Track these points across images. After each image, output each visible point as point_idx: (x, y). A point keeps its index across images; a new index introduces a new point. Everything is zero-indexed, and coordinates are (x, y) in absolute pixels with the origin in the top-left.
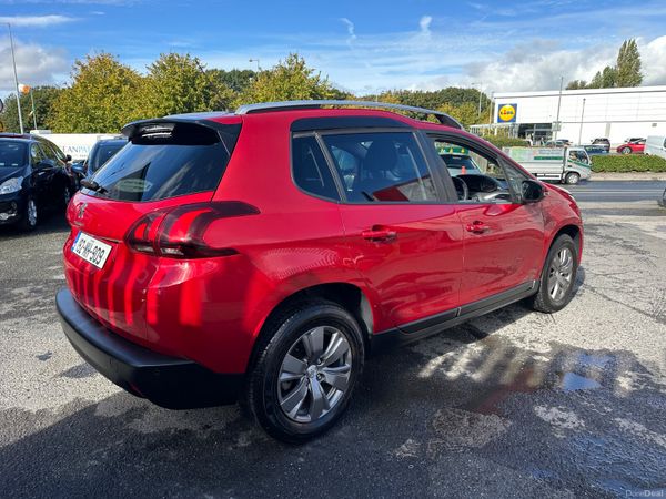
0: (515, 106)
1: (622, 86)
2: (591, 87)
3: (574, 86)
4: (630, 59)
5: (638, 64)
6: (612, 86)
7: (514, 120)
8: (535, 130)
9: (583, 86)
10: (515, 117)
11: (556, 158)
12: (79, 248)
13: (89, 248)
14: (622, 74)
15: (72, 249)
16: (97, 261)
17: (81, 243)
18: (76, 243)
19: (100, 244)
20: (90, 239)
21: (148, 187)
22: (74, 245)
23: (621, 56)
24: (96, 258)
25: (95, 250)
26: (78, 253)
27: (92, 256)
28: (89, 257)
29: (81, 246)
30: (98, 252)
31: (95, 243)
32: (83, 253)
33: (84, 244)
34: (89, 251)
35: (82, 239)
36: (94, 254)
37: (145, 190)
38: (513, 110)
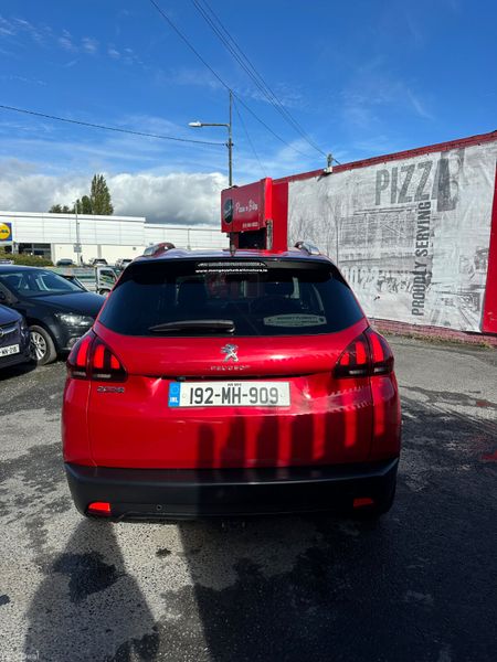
0: (9, 225)
1: (99, 214)
2: (73, 212)
3: (57, 210)
4: (100, 188)
5: (108, 197)
6: (91, 213)
7: (10, 238)
8: (34, 249)
9: (66, 211)
10: (11, 235)
11: (89, 277)
12: (199, 399)
13: (236, 392)
14: (97, 203)
15: (170, 405)
16: (272, 402)
17: (198, 393)
18: (178, 396)
19: (259, 385)
20: (225, 384)
21: (322, 320)
22: (173, 400)
23: (93, 188)
24: (264, 399)
25: (254, 392)
26: (203, 404)
27: (254, 399)
28: (245, 402)
29: (201, 396)
30: (264, 392)
31: (246, 386)
32: (226, 401)
33: (209, 392)
34: (239, 395)
35: (197, 389)
36: (256, 395)
37: (320, 323)
38: (7, 228)
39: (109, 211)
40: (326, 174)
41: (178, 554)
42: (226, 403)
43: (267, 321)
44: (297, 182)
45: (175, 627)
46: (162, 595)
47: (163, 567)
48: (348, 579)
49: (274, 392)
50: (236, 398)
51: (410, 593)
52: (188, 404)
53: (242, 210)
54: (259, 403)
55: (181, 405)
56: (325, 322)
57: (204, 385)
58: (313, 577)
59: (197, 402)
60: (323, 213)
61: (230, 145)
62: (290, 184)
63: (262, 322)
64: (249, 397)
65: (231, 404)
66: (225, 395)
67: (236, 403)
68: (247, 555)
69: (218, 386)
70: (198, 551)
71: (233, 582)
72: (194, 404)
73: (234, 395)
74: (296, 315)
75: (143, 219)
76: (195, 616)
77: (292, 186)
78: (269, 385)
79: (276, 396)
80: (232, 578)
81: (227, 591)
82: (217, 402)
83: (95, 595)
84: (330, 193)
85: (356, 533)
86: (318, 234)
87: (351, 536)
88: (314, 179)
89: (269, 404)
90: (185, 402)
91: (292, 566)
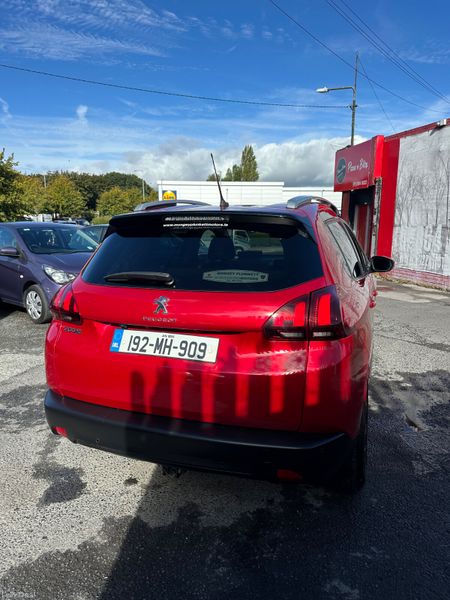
0: (175, 192)
1: (247, 181)
2: (226, 180)
3: (211, 178)
4: (248, 157)
5: (255, 164)
6: (240, 180)
12: (135, 347)
13: (168, 344)
14: (246, 172)
15: (111, 350)
16: (199, 356)
17: (135, 341)
18: (119, 342)
19: (190, 338)
20: (160, 335)
21: (263, 277)
22: (115, 345)
23: (244, 157)
24: (192, 353)
25: (184, 345)
26: (137, 352)
27: (182, 352)
28: (174, 354)
29: (138, 344)
30: (193, 346)
31: (178, 338)
32: (157, 351)
33: (145, 341)
34: (170, 347)
35: (137, 337)
36: (185, 349)
37: (260, 280)
38: (173, 195)
39: (254, 177)
40: (440, 127)
41: (142, 486)
42: (157, 354)
43: (206, 276)
44: (409, 138)
45: (95, 550)
46: (105, 519)
47: (121, 495)
48: (278, 549)
49: (203, 348)
50: (167, 350)
51: (335, 583)
52: (126, 351)
53: (353, 169)
54: (186, 357)
55: (120, 350)
56: (266, 280)
57: (142, 334)
58: (245, 538)
59: (133, 349)
60: (434, 168)
61: (354, 107)
62: (402, 140)
63: (202, 276)
64: (179, 350)
65: (161, 355)
66: (158, 346)
67: (166, 355)
68: (198, 501)
69: (154, 336)
70: (159, 487)
71: (169, 523)
72: (131, 351)
73: (166, 346)
74: (236, 271)
75: (283, 184)
76: (117, 545)
77: (404, 142)
78: (199, 339)
79: (204, 351)
80: (171, 519)
81: (159, 529)
82: (150, 351)
83: (57, 504)
84: (443, 147)
85: (319, 504)
86: (427, 190)
87: (312, 506)
88: (427, 134)
89: (195, 358)
90: (123, 348)
91: (231, 522)
